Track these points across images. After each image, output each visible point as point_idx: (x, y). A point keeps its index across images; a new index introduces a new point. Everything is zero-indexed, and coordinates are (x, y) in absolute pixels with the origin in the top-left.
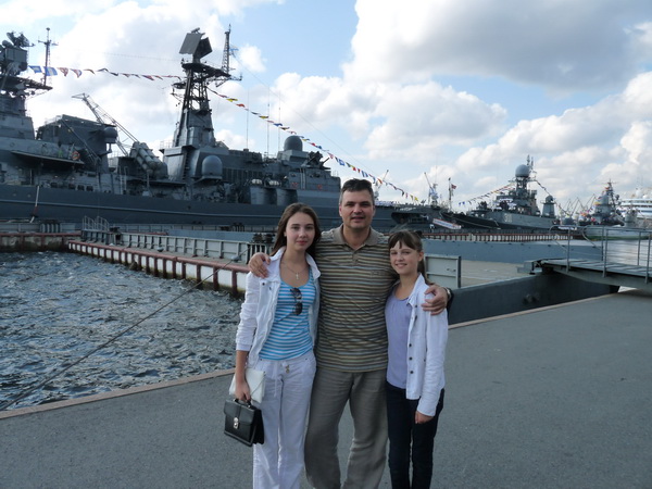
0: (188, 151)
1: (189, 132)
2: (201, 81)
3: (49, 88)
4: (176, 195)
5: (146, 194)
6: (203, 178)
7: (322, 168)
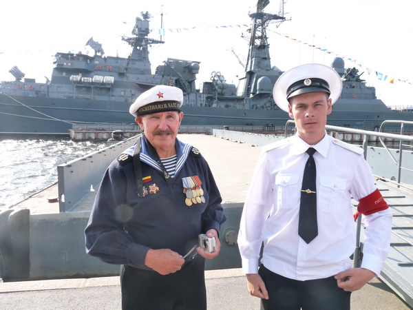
0: (250, 74)
1: (252, 62)
2: (262, 24)
3: (163, 42)
4: (238, 106)
5: (214, 105)
6: (258, 93)
7: (358, 80)
